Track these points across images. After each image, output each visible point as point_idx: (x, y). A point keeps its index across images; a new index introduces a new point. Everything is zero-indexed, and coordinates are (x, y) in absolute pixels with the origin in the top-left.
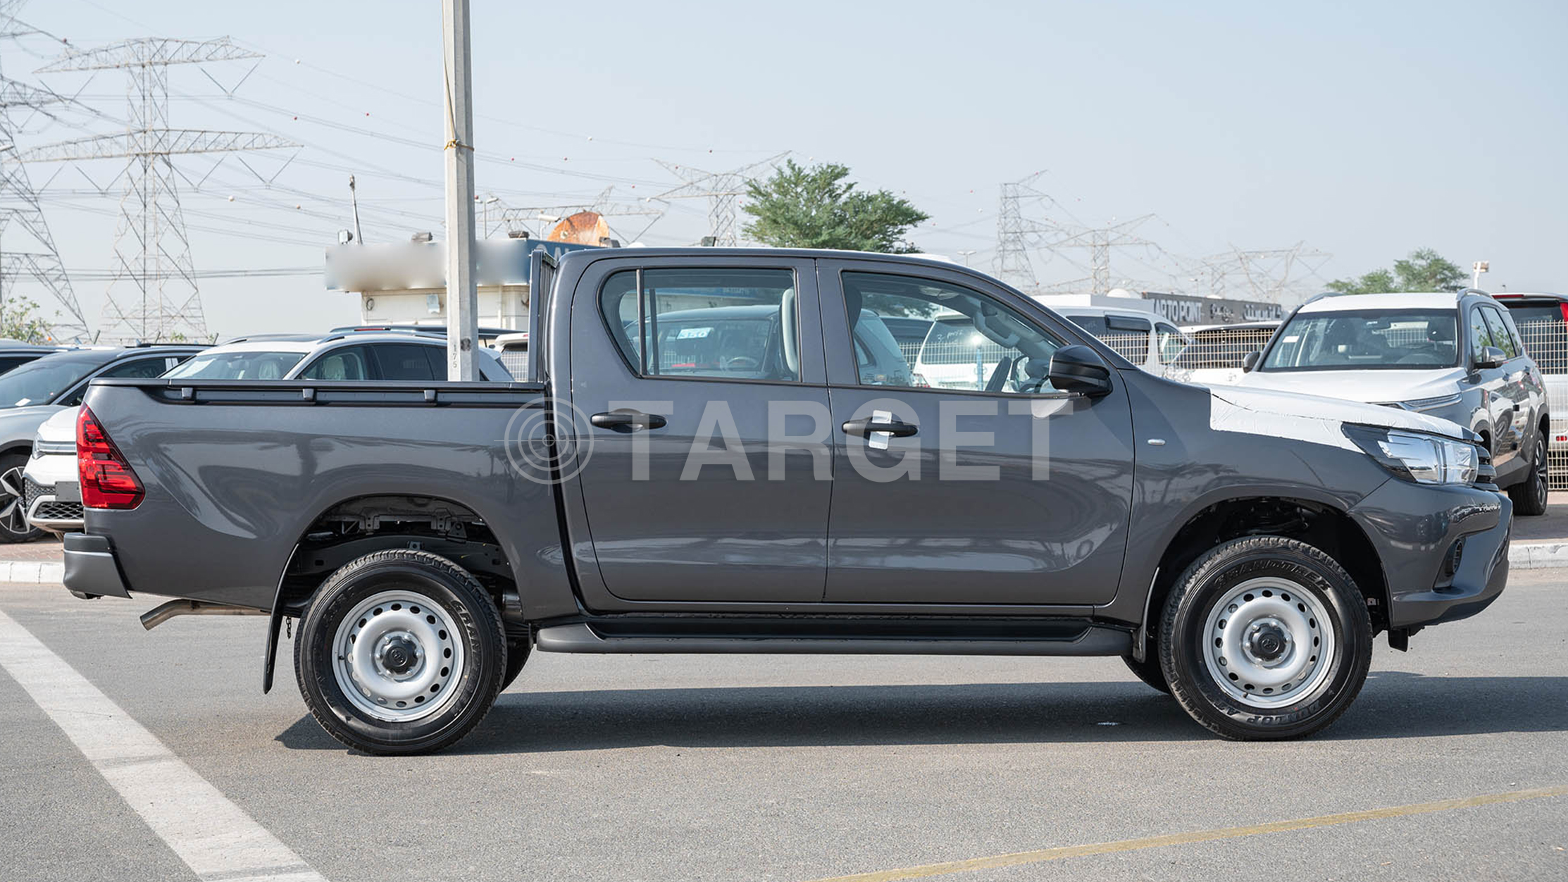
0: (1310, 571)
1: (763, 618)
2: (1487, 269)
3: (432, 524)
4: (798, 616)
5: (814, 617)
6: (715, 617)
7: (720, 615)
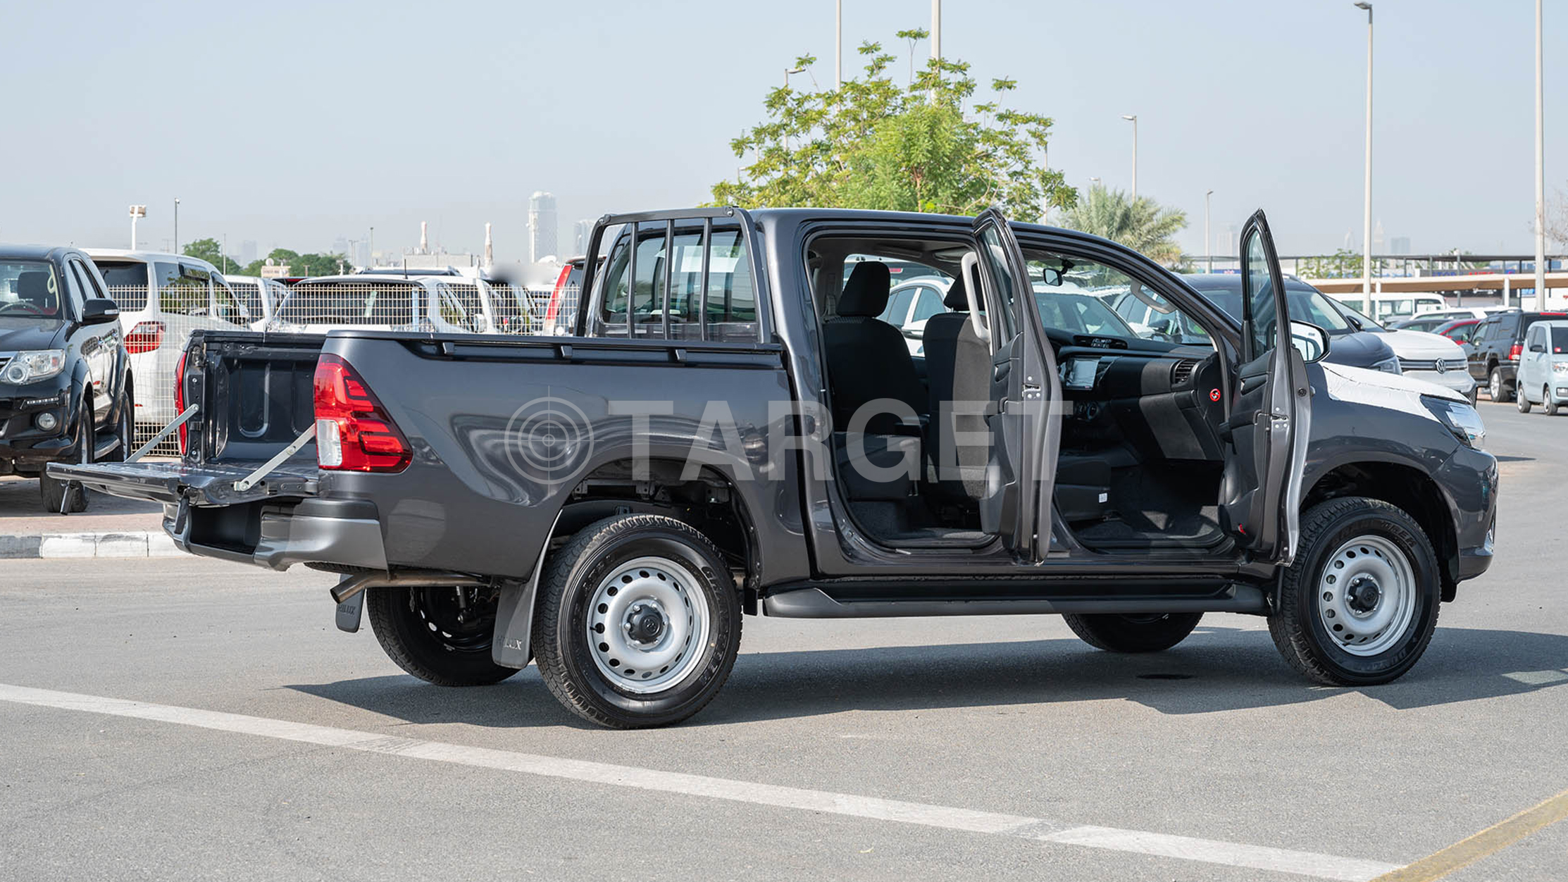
0: (1402, 529)
1: (958, 580)
2: (144, 214)
3: (637, 489)
4: (989, 578)
5: (1003, 578)
6: (919, 580)
7: (923, 578)
